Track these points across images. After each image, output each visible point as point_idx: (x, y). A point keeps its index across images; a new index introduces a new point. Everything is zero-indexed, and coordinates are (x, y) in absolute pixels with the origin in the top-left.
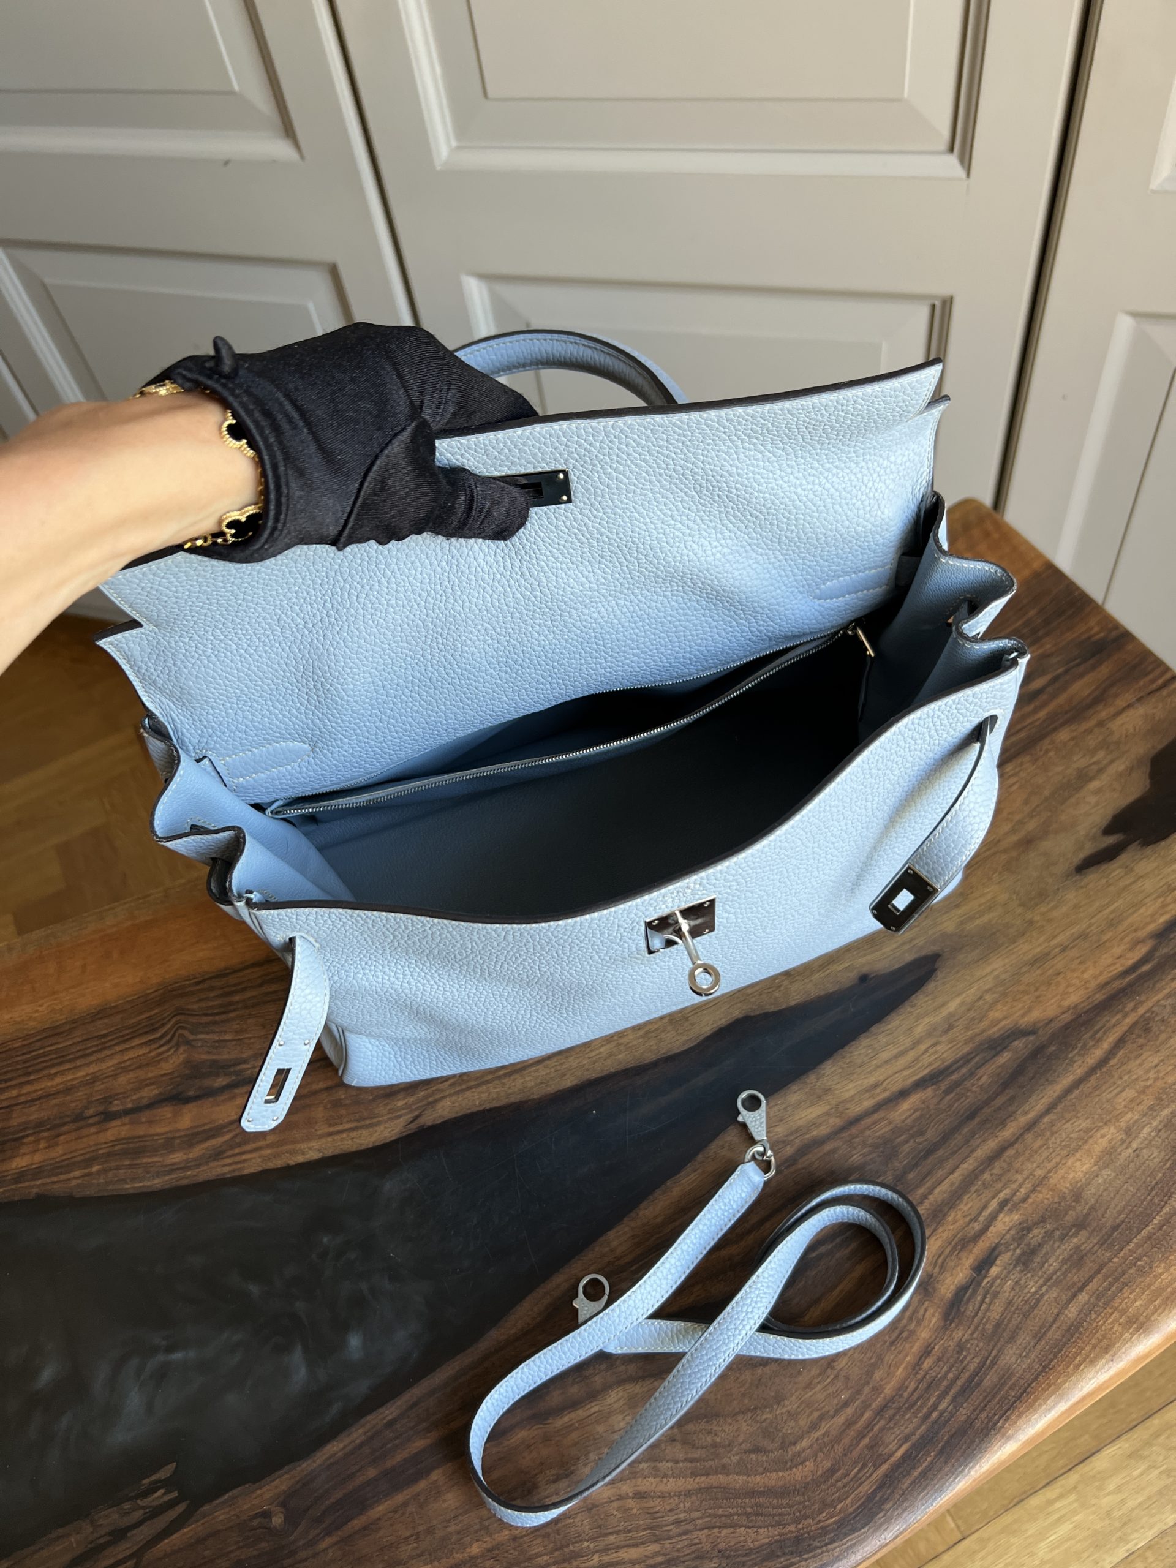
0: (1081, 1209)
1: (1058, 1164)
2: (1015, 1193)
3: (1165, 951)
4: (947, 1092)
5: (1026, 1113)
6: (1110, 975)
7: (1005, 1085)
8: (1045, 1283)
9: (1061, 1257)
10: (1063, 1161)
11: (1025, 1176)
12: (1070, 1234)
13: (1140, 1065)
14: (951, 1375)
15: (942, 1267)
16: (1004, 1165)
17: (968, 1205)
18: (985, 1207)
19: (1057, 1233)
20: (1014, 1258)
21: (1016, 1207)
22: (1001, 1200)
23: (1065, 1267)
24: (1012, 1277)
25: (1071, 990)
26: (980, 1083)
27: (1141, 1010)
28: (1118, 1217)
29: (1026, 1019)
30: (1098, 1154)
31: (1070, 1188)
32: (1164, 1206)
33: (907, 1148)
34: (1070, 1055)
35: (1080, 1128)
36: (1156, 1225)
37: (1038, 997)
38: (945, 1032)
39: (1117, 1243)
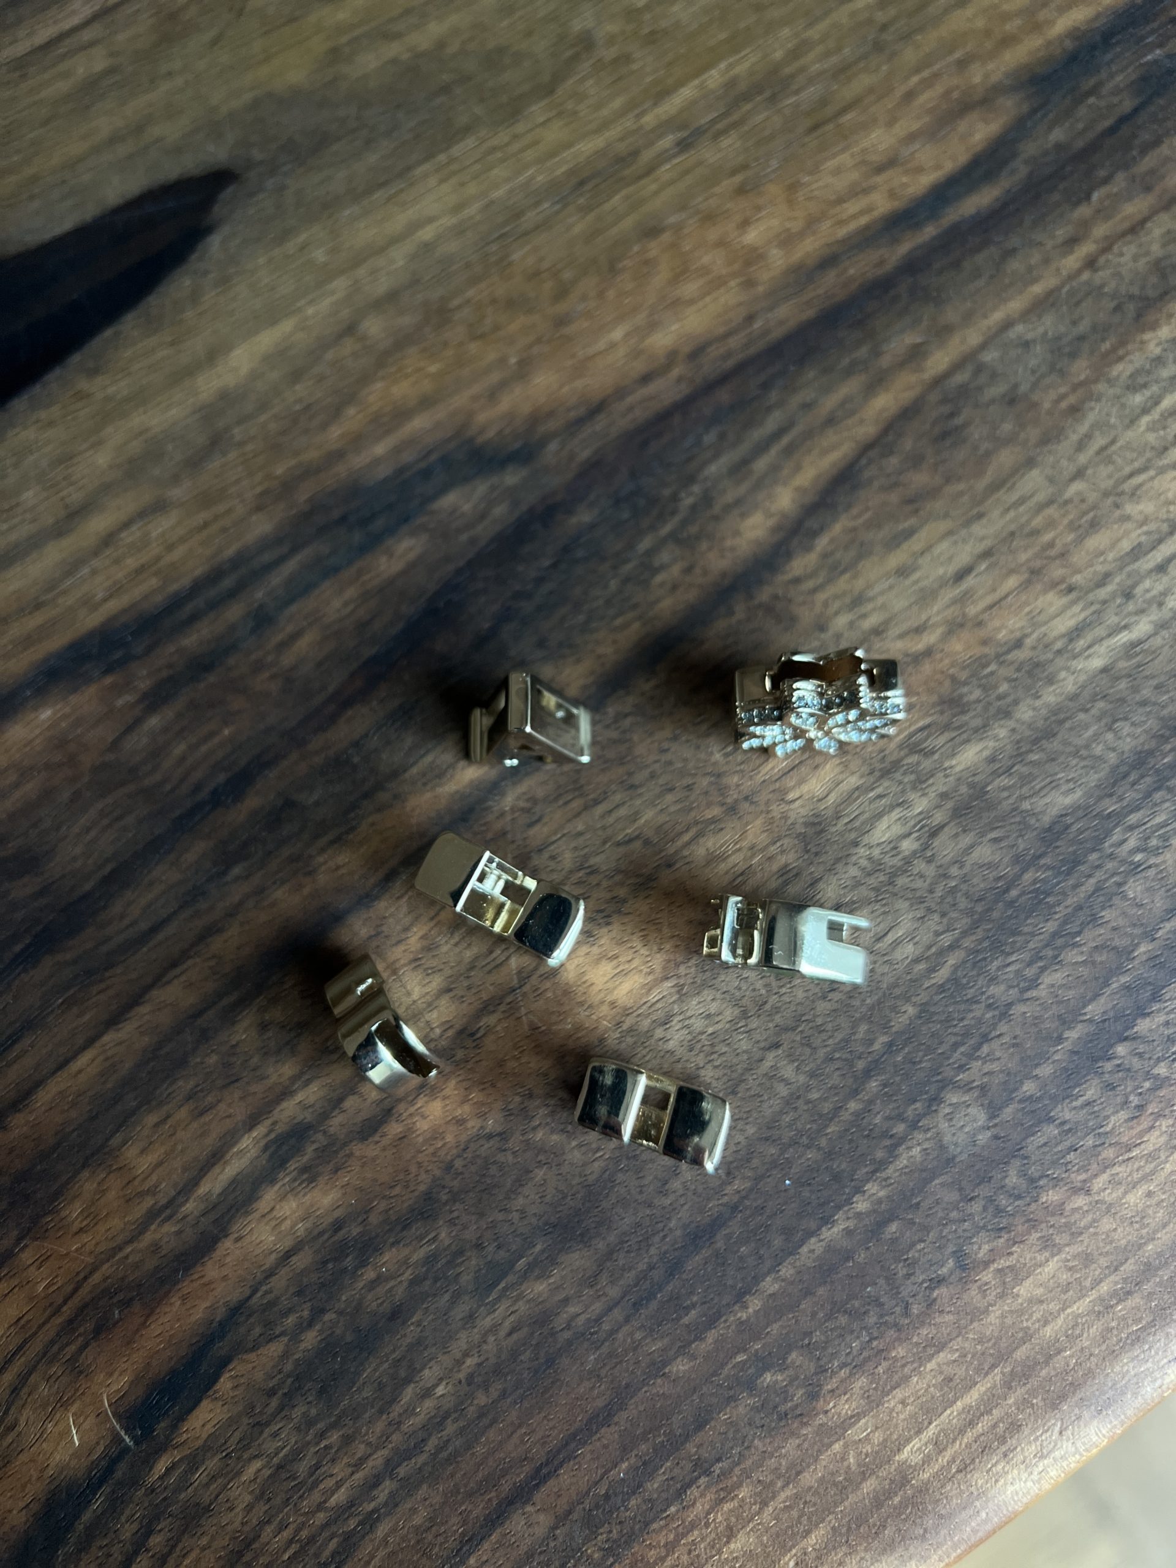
6: (842, 232)
8: (390, 1467)
9: (469, 1362)
12: (522, 1262)
13: (903, 572)
19: (470, 1266)
20: (289, 1367)
22: (280, 1129)
23: (482, 1399)
24: (271, 1446)
25: (690, 288)
26: (287, 659)
27: (939, 361)
32: (903, 1140)
36: (859, 1215)
37: (561, 321)
38: (194, 463)
39: (695, 1299)
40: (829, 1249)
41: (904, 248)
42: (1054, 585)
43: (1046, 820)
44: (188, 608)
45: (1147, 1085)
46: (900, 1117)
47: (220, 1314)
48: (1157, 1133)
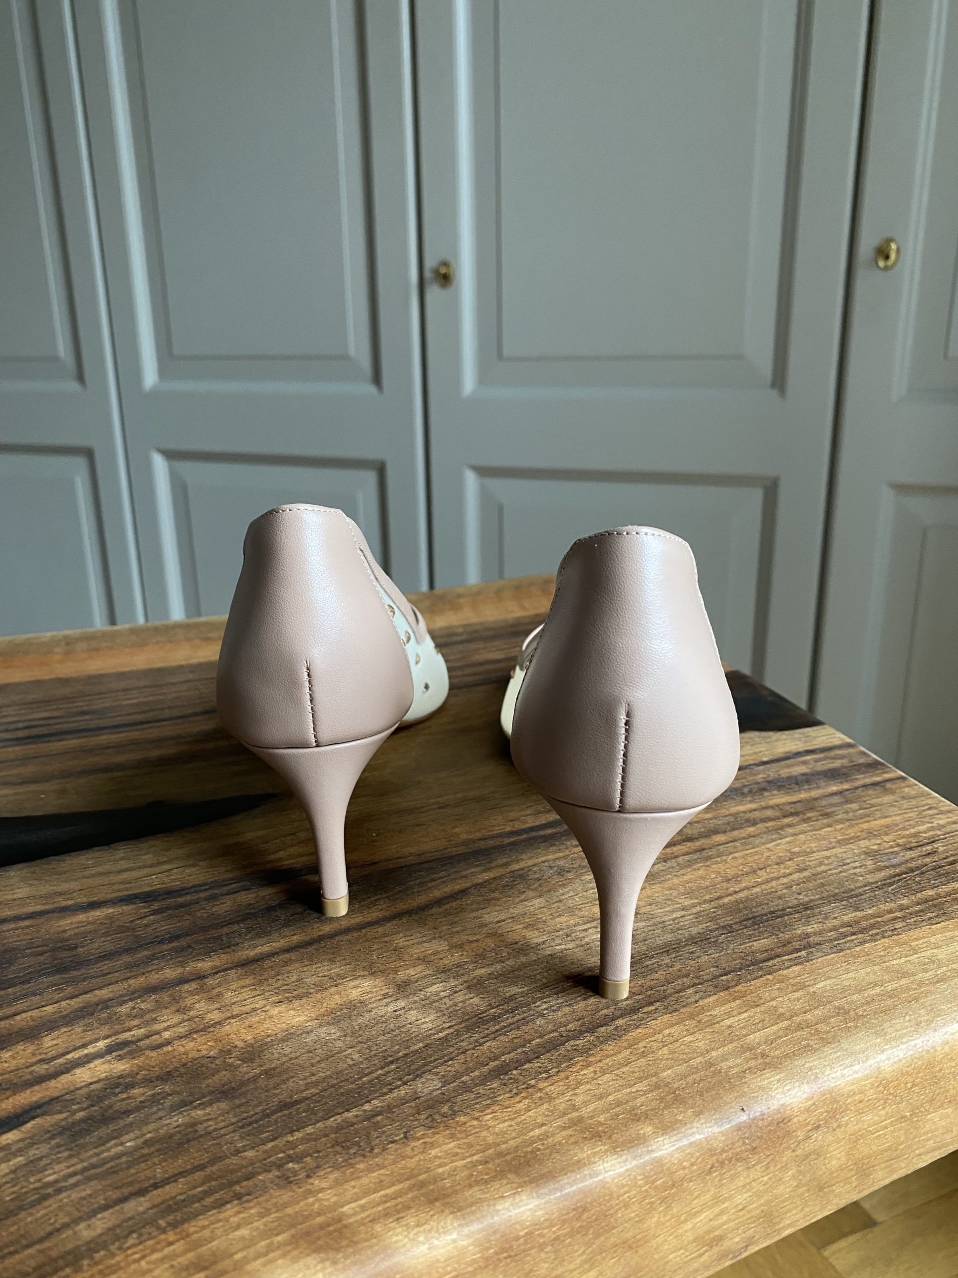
0: (246, 1071)
1: (254, 1010)
2: (152, 1036)
4: (156, 912)
7: (251, 916)
8: (84, 1170)
9: (149, 1135)
10: (268, 1008)
11: (186, 1017)
12: (197, 1103)
16: (165, 1000)
17: (54, 1040)
18: (84, 1046)
19: (174, 1100)
20: (63, 1123)
21: (134, 1054)
22: (118, 1041)
23: (146, 1151)
24: (33, 1152)
26: (215, 909)
27: (516, 867)
28: (302, 1092)
30: (334, 1006)
31: (253, 1042)
32: (399, 1087)
33: (31, 960)
35: (326, 974)
36: (365, 1111)
39: (271, 1129)
40: (343, 1121)
41: (512, 839)
43: (508, 995)
45: (524, 1086)
46: (400, 1079)
47: (46, 1100)
48: (522, 1104)
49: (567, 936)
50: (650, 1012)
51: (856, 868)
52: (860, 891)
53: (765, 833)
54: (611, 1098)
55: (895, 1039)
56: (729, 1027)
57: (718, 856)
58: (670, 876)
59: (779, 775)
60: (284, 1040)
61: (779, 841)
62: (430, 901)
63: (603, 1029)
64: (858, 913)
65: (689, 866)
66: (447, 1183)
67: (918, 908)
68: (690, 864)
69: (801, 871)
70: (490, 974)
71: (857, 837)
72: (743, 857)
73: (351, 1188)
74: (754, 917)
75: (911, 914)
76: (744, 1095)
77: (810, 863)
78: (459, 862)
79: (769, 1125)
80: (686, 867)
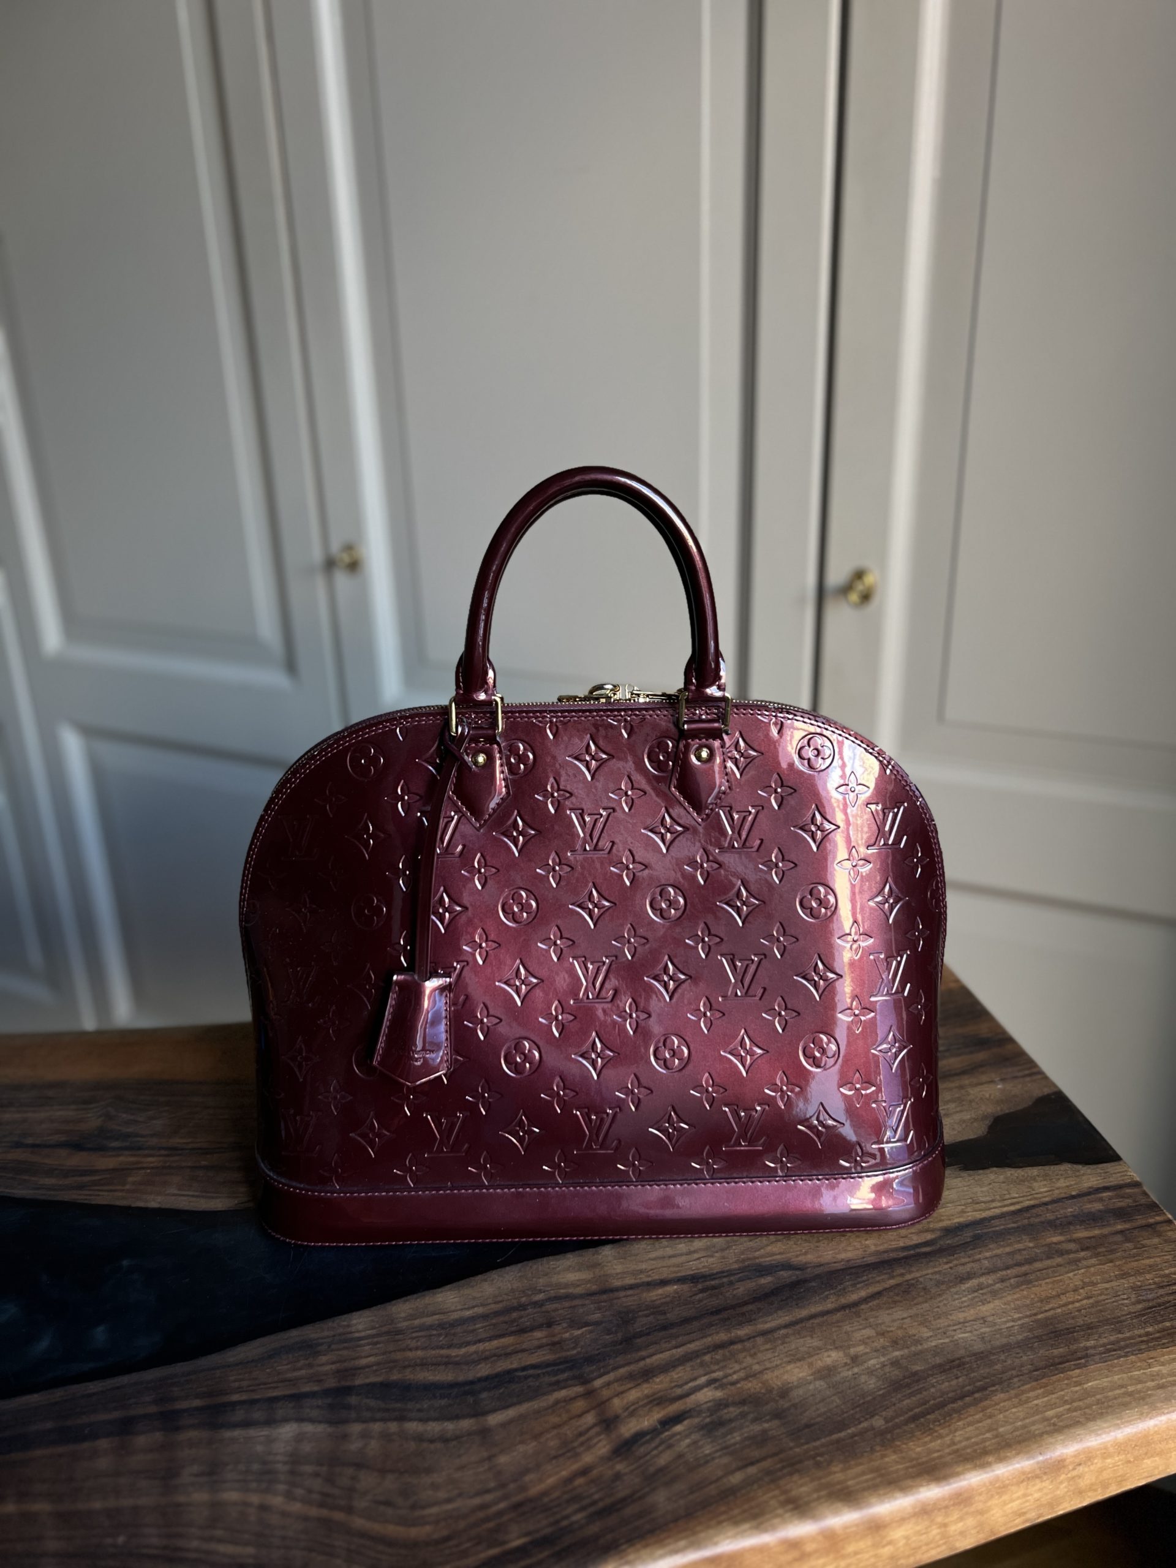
0: (784, 1404)
1: (777, 1366)
2: (728, 1376)
3: (948, 1242)
4: (702, 1291)
5: (766, 1323)
7: (755, 1300)
8: (722, 1449)
9: (746, 1435)
10: (784, 1365)
11: (742, 1367)
12: (764, 1419)
13: (888, 1314)
14: (596, 1497)
15: (632, 1414)
16: (727, 1354)
17: (678, 1374)
18: (695, 1379)
19: (751, 1416)
20: (701, 1423)
21: (722, 1387)
22: (712, 1378)
23: (747, 1443)
24: (693, 1437)
25: (850, 1248)
26: (735, 1292)
27: (908, 1277)
28: (815, 1419)
29: (800, 1258)
30: (818, 1368)
32: (863, 1422)
33: (644, 1320)
34: (827, 1293)
35: (811, 1345)
36: (848, 1433)
37: (817, 1247)
38: (723, 1250)
39: (804, 1438)
40: (839, 1437)
41: (905, 1254)
42: (926, 1326)
43: (914, 1371)
44: (712, 1277)
46: (863, 1417)
47: (688, 1409)
49: (945, 1333)
50: (993, 1391)
51: (1124, 1299)
52: (1124, 1318)
53: (1068, 1263)
54: (973, 1440)
55: (1128, 1422)
56: (1037, 1405)
57: (1036, 1281)
58: (1005, 1294)
59: (1082, 1210)
60: (797, 1387)
61: (1076, 1272)
62: (860, 1298)
63: (967, 1398)
64: (1120, 1336)
65: (1018, 1287)
66: (895, 1475)
67: (1158, 1335)
68: (1018, 1285)
69: (1088, 1298)
70: (902, 1356)
71: (1129, 1273)
72: (1053, 1283)
73: (851, 1472)
74: (1056, 1332)
75: (1152, 1339)
76: (1041, 1446)
77: (1095, 1292)
78: (874, 1269)
79: (1055, 1462)
80: (1015, 1288)
